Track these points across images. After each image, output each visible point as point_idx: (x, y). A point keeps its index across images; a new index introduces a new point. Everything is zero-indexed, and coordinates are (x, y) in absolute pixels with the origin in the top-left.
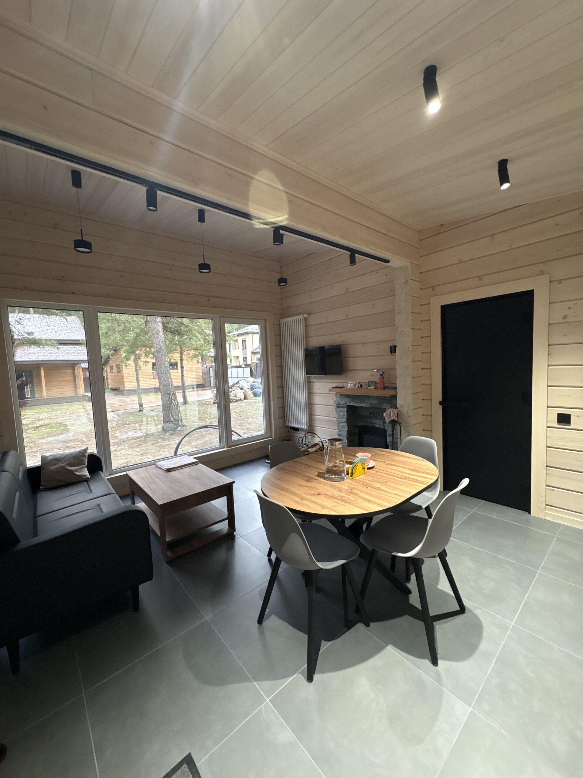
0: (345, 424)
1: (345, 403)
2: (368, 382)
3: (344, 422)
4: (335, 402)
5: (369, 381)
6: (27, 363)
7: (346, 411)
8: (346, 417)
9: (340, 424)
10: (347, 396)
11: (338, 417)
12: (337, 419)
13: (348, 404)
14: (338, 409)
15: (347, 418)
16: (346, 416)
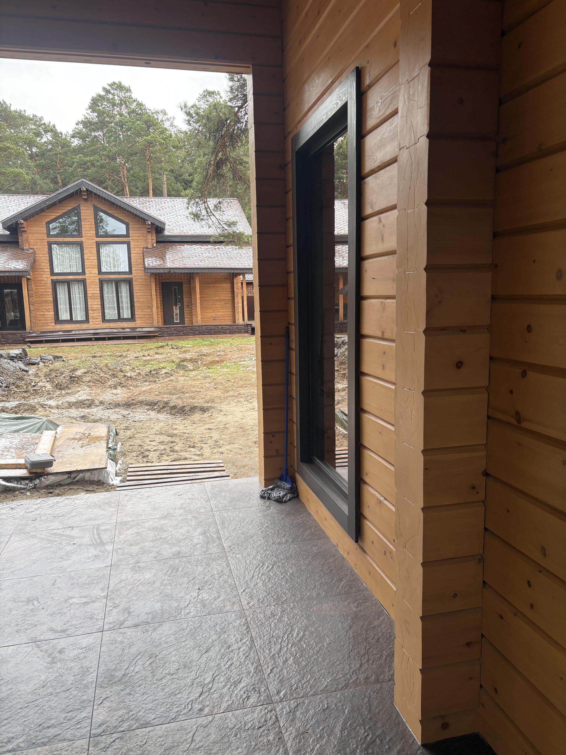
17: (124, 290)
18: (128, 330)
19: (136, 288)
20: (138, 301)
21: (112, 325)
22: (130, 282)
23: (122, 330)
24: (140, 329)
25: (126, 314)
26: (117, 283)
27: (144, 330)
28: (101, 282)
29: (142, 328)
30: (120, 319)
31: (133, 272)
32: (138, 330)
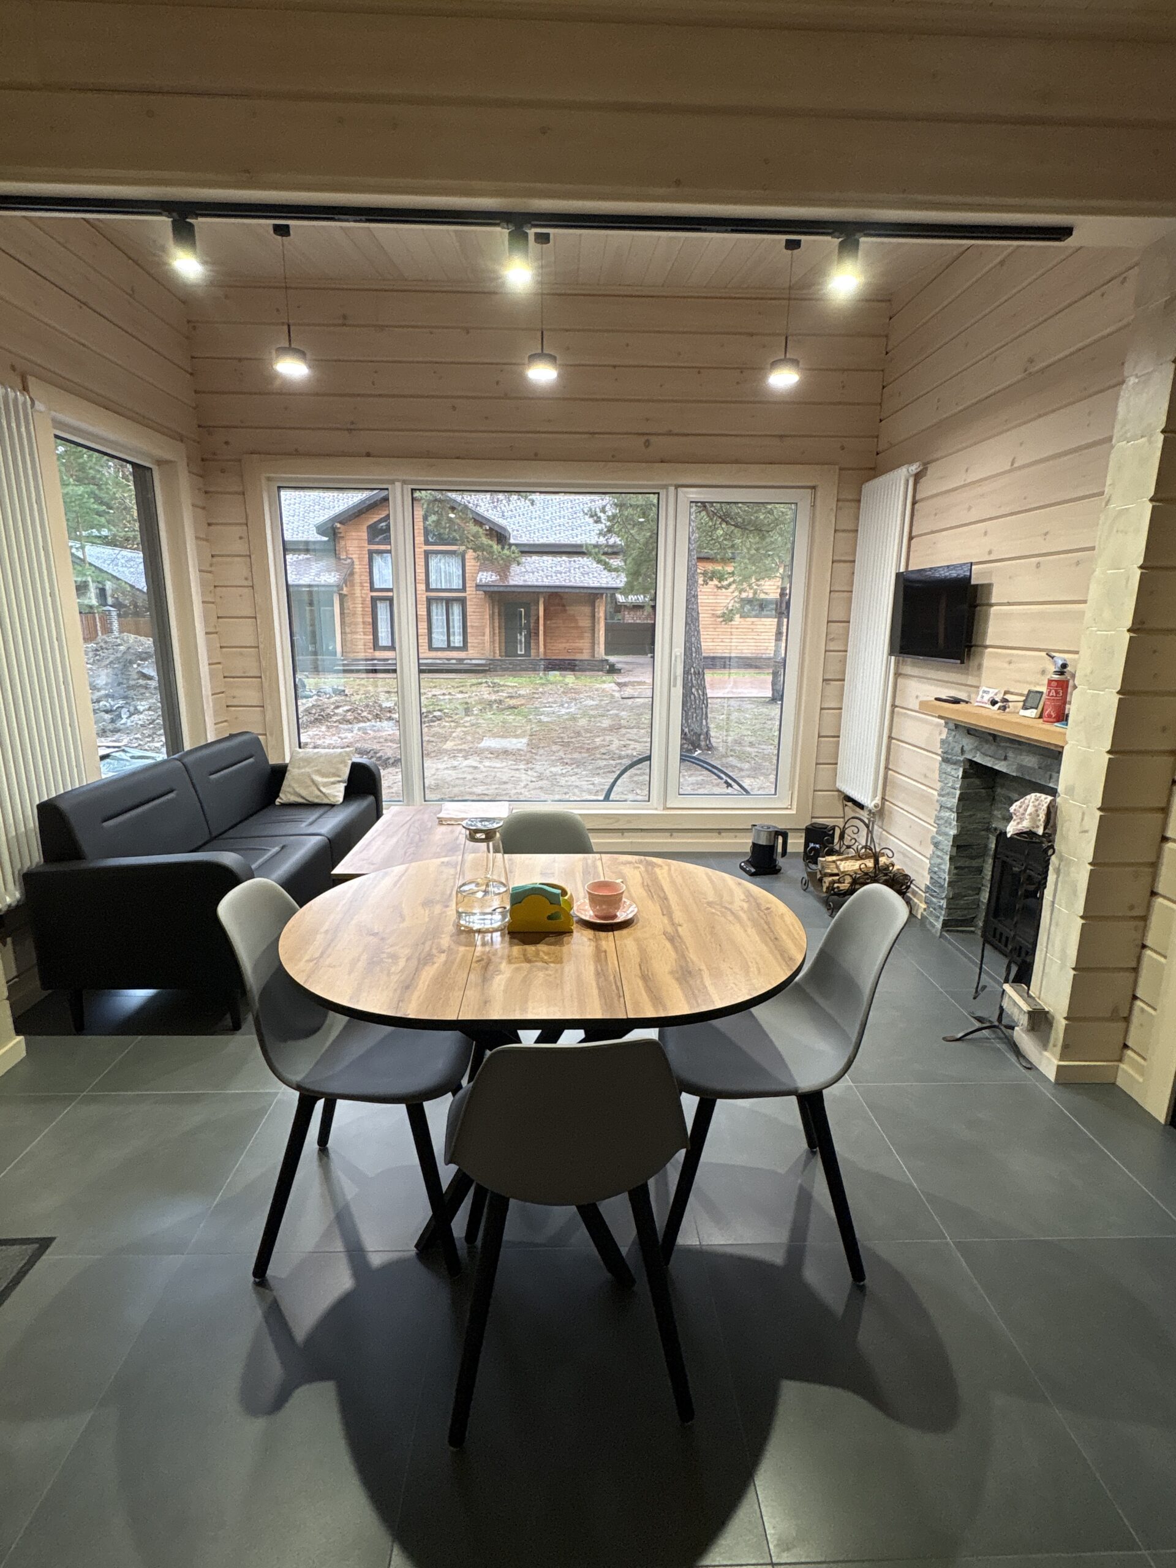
0: (954, 816)
1: (963, 751)
2: (1026, 692)
3: (950, 809)
4: (943, 742)
5: (1030, 692)
6: (519, 590)
7: (960, 776)
8: (957, 796)
9: (942, 814)
10: (971, 731)
11: (942, 789)
12: (940, 795)
13: (969, 757)
14: (944, 765)
15: (960, 800)
16: (958, 792)
17: (456, 610)
18: (454, 661)
19: (470, 610)
20: (472, 627)
21: (440, 654)
22: (462, 602)
23: (446, 662)
24: (469, 661)
25: (457, 640)
26: (449, 602)
27: (474, 662)
28: (429, 601)
29: (471, 659)
30: (449, 648)
31: (467, 589)
32: (465, 662)
